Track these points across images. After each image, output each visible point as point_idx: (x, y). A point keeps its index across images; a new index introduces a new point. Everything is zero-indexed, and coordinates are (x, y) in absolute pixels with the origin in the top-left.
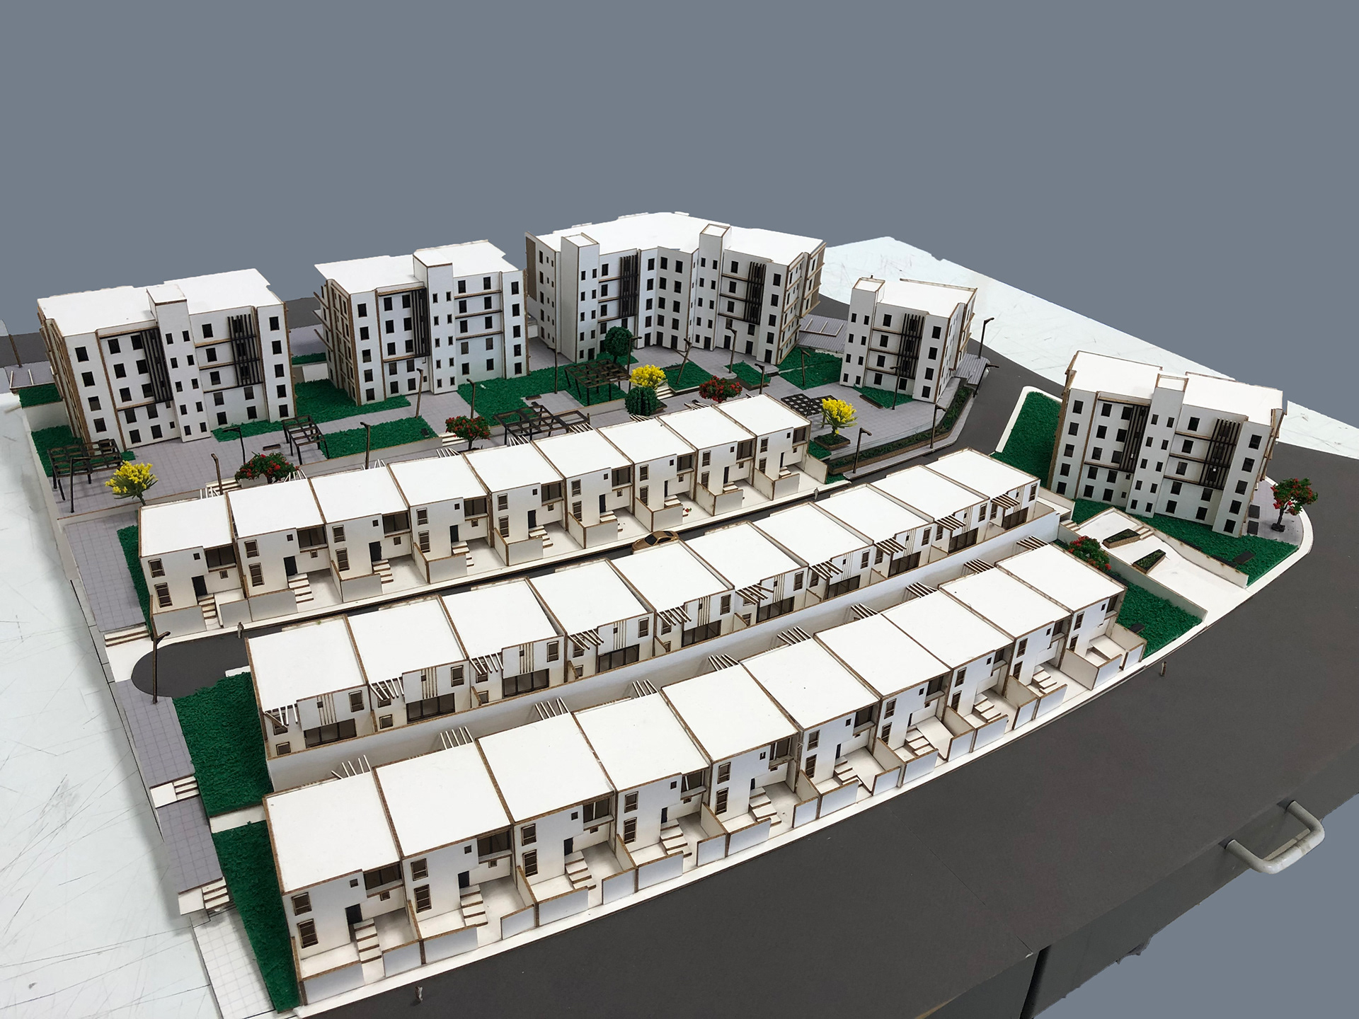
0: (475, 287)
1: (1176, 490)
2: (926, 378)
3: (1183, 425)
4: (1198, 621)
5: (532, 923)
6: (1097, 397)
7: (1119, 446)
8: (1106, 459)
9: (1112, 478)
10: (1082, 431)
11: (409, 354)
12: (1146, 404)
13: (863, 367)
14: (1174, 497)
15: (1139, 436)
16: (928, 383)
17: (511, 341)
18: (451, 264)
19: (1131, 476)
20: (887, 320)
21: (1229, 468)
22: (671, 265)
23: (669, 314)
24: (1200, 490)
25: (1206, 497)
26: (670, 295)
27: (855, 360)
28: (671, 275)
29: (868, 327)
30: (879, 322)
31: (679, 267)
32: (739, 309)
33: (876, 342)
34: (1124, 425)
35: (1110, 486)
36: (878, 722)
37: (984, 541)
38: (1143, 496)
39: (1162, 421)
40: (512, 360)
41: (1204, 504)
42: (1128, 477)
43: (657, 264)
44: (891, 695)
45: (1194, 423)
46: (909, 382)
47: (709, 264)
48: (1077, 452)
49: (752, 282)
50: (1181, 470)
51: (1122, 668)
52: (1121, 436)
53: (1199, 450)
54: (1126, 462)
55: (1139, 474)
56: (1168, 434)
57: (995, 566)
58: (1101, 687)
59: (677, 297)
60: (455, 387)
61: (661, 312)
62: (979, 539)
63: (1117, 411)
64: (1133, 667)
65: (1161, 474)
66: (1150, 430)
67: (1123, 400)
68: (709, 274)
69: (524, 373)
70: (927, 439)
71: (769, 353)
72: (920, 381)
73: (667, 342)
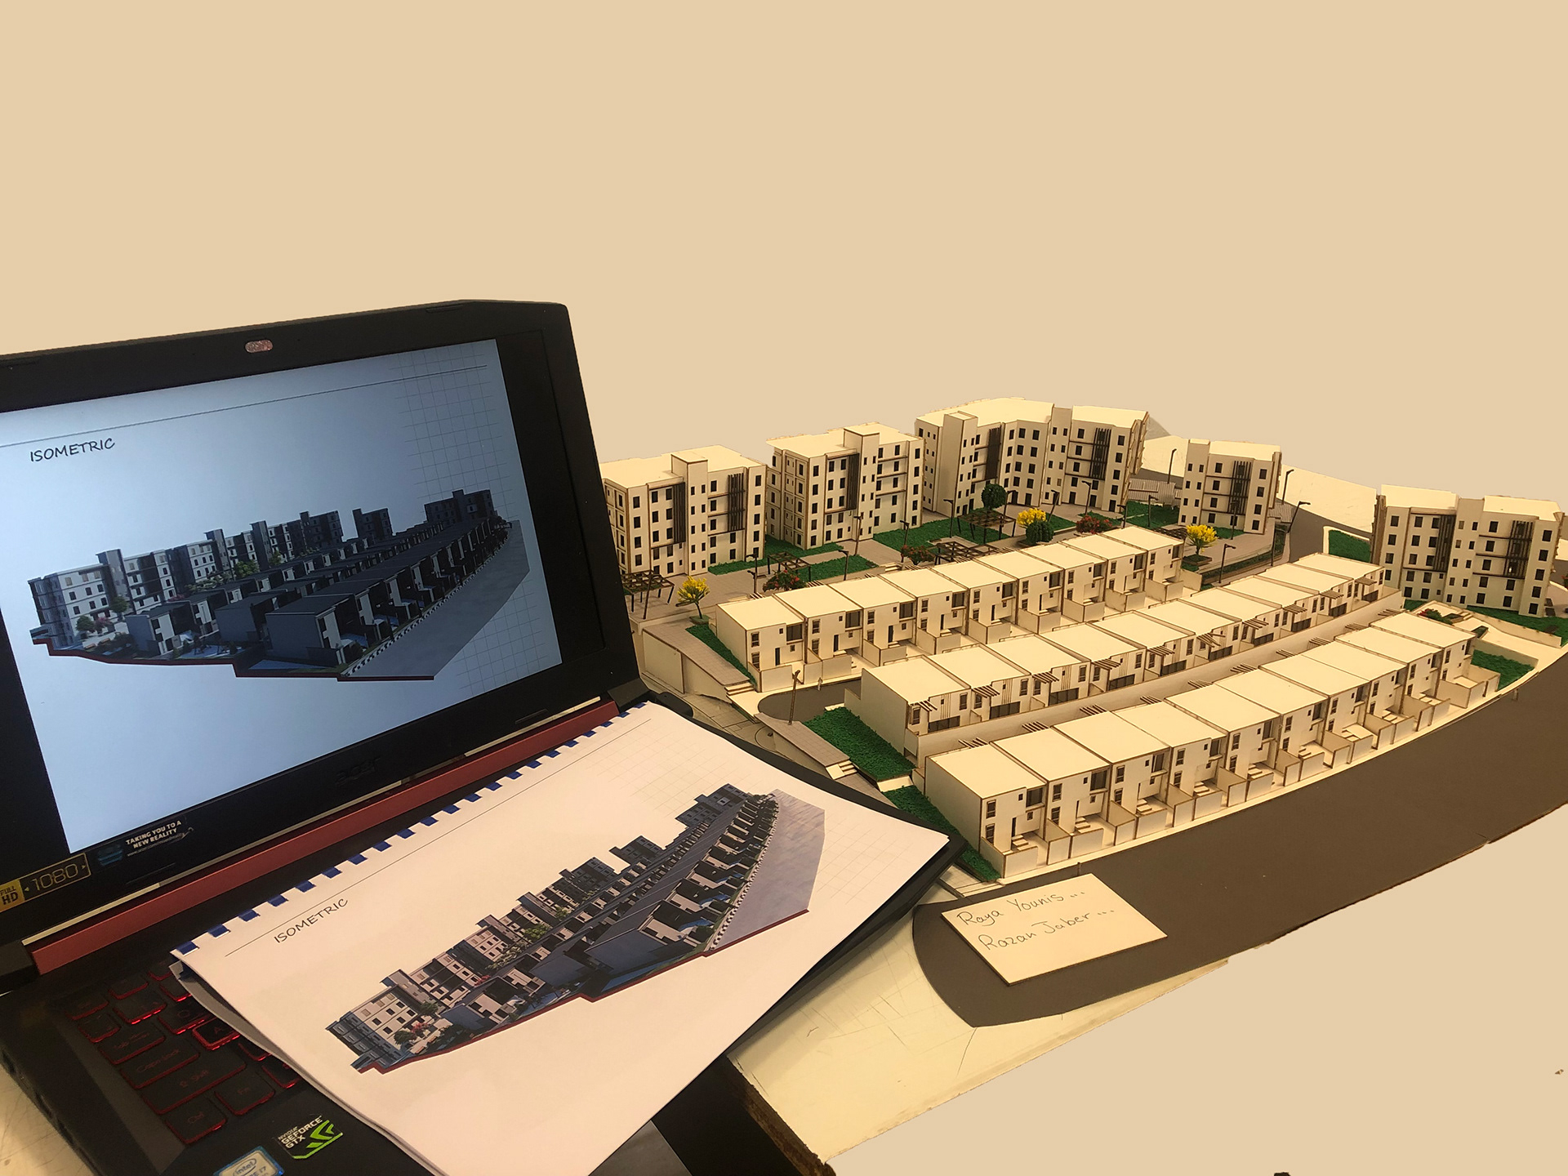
0: (889, 454)
1: (1483, 584)
2: (1255, 513)
3: (1484, 528)
4: (1530, 668)
5: (1132, 836)
6: (1411, 512)
7: (1431, 551)
8: (1421, 563)
9: (1427, 579)
10: (1399, 541)
11: (841, 508)
12: (1453, 513)
13: (1199, 508)
14: (1482, 590)
15: (1449, 541)
16: (1257, 517)
17: (911, 497)
18: (878, 434)
19: (1444, 576)
20: (1218, 468)
21: (1528, 559)
22: (1029, 434)
23: (1024, 475)
24: (1505, 580)
25: (1510, 586)
26: (1026, 459)
27: (1191, 503)
28: (1028, 443)
29: (1203, 474)
30: (1211, 471)
31: (1036, 435)
32: (1084, 468)
33: (1209, 487)
34: (1434, 533)
35: (1426, 586)
36: (1326, 717)
37: (1352, 611)
38: (1457, 590)
39: (1468, 526)
40: (910, 513)
41: (1509, 593)
42: (1441, 577)
43: (1016, 434)
44: (1335, 695)
45: (1493, 526)
46: (1239, 518)
47: (1060, 432)
48: (1397, 560)
49: (1097, 445)
50: (1487, 565)
51: (1484, 696)
52: (1433, 542)
53: (1500, 548)
54: (1440, 562)
55: (1452, 571)
56: (1473, 536)
57: (1370, 626)
58: (1472, 706)
59: (1033, 460)
60: (871, 536)
61: (1017, 474)
62: (1348, 610)
63: (1427, 522)
64: (1492, 695)
65: (1470, 570)
66: (1458, 534)
67: (1433, 512)
68: (1059, 440)
69: (918, 525)
70: (1267, 559)
71: (1113, 503)
72: (1250, 516)
73: (1021, 500)
